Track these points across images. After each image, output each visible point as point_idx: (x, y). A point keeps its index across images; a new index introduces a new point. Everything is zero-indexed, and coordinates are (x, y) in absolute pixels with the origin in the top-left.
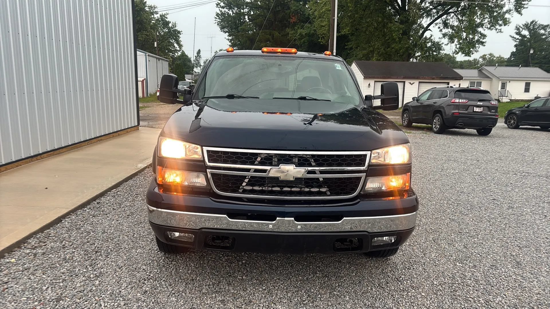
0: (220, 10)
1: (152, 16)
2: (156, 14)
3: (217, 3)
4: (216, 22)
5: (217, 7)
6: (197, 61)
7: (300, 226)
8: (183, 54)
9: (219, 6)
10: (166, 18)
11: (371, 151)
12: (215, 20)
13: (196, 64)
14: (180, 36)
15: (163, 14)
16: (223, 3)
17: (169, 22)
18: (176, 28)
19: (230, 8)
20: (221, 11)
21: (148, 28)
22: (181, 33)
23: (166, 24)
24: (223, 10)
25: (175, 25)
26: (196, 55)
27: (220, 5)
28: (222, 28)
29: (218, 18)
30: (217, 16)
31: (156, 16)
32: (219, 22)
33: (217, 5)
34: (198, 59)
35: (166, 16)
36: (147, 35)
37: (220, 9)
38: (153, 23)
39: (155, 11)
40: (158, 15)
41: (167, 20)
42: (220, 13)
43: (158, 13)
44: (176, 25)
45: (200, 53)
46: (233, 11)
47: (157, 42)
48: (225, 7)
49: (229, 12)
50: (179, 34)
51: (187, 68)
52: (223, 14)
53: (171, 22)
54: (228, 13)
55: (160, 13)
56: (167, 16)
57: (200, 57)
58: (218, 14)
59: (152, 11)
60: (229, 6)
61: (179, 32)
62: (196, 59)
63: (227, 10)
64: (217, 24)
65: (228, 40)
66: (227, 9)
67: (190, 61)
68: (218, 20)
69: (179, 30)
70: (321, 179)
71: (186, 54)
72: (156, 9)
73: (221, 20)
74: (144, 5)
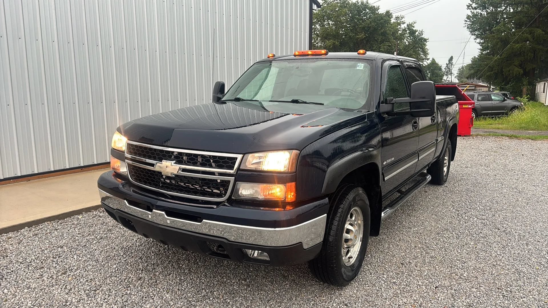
0: (471, 12)
1: (399, 27)
2: (403, 24)
3: (468, 5)
4: (466, 25)
5: (468, 9)
6: (448, 68)
7: (169, 220)
8: (434, 62)
9: (470, 8)
10: (413, 27)
11: (244, 154)
12: (465, 23)
13: (447, 72)
14: (427, 44)
15: (411, 24)
16: (474, 4)
17: (416, 31)
18: (422, 36)
19: (484, 8)
20: (473, 13)
21: (390, 38)
22: (428, 41)
23: (413, 33)
24: (475, 11)
25: (421, 33)
26: (448, 62)
27: (472, 7)
28: (472, 32)
29: (469, 21)
30: (468, 19)
31: (403, 26)
32: (469, 24)
33: (468, 6)
34: (449, 66)
35: (413, 25)
36: (389, 46)
37: (473, 11)
38: (400, 34)
39: (402, 21)
40: (405, 25)
41: (414, 29)
42: (471, 15)
43: (405, 23)
44: (423, 33)
45: (452, 60)
46: (487, 11)
47: (397, 52)
48: (478, 7)
49: (482, 12)
50: (425, 42)
51: (436, 77)
52: (475, 16)
53: (418, 31)
54: (481, 14)
55: (407, 22)
56: (415, 25)
57: (452, 64)
58: (469, 16)
59: (399, 21)
60: (483, 7)
61: (425, 40)
62: (447, 66)
63: (480, 11)
64: (466, 27)
65: (479, 43)
66: (480, 9)
67: (440, 69)
68: (469, 23)
69: (425, 38)
70: (219, 181)
71: (437, 62)
72: (403, 19)
73: (472, 22)
74: (389, 17)
